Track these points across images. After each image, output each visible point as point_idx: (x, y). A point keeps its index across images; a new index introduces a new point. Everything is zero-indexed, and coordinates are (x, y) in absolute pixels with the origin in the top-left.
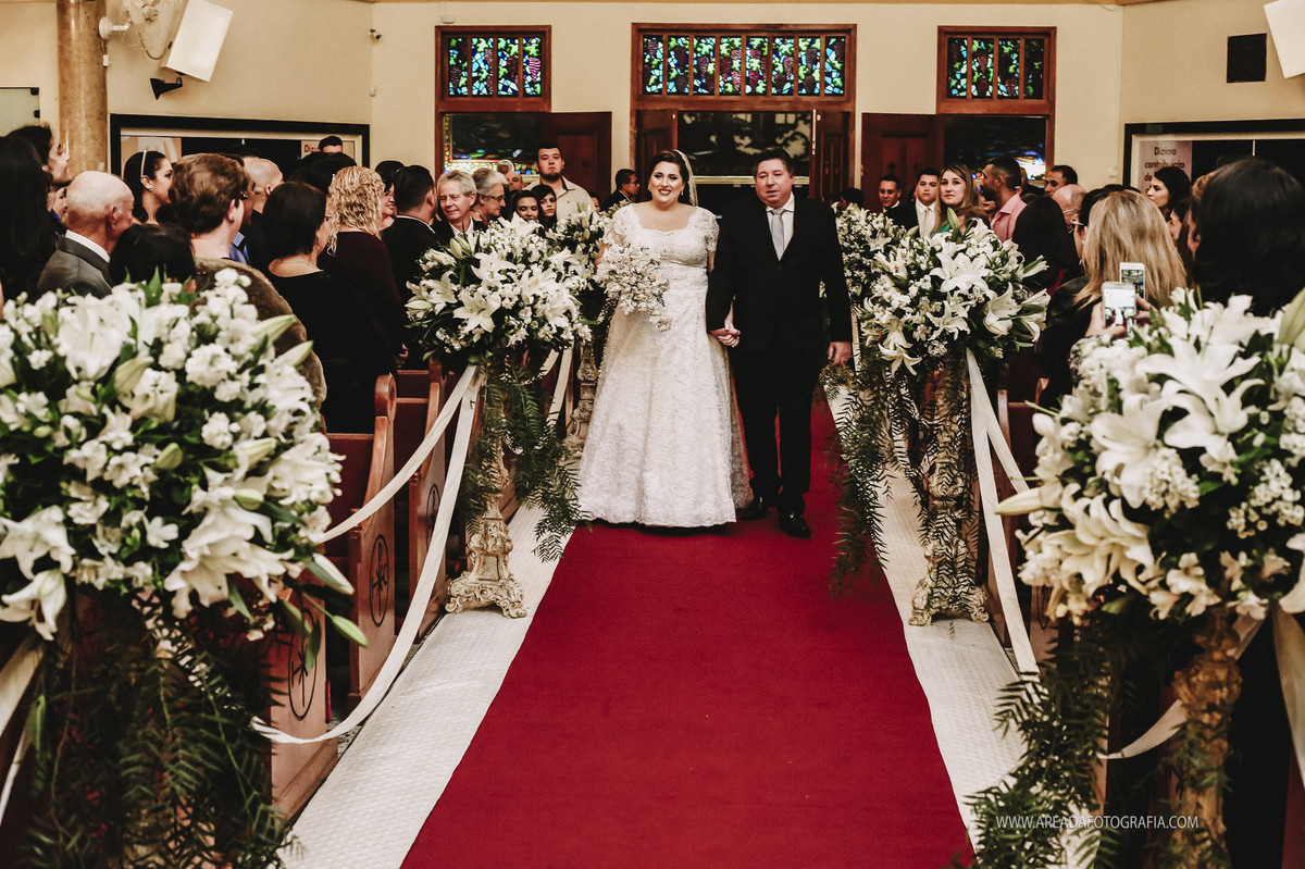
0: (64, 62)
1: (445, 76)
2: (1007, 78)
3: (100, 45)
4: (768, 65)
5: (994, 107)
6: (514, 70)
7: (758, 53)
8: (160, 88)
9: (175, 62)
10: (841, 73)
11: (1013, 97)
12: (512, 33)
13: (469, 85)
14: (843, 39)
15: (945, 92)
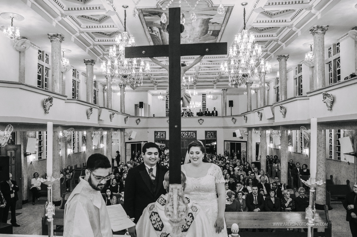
0: (121, 137)
1: (155, 136)
2: (212, 136)
3: (125, 136)
4: (188, 135)
5: (211, 139)
6: (162, 135)
7: (187, 133)
8: (129, 139)
9: (131, 137)
10: (195, 135)
11: (213, 137)
12: (162, 132)
13: (158, 137)
14: (195, 132)
15: (206, 137)
